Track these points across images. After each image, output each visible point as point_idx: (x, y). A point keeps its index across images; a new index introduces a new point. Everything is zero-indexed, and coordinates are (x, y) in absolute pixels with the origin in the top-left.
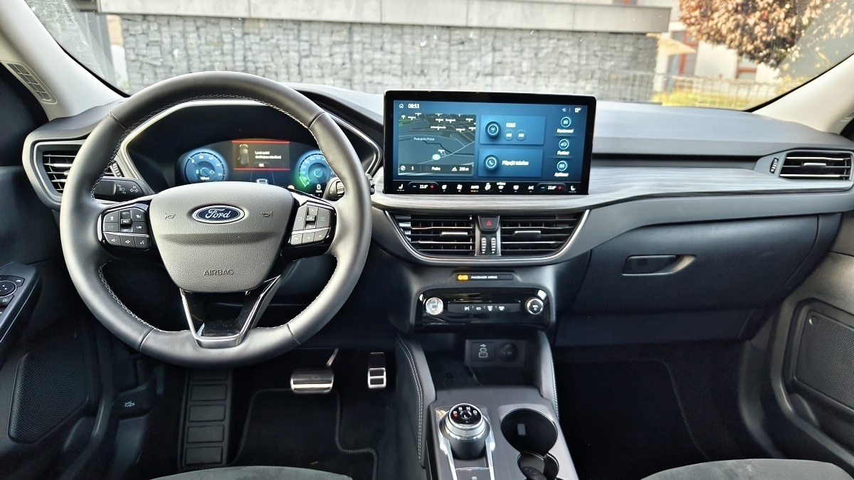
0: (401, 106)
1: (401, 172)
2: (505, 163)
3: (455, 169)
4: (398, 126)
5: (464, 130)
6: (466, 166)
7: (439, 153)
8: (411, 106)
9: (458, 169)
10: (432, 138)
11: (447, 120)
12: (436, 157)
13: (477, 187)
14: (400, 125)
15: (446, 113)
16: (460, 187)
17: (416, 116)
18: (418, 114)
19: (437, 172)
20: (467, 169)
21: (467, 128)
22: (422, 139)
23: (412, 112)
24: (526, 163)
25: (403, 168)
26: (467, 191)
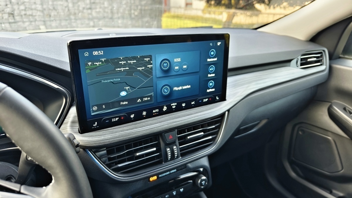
0: (86, 54)
1: (94, 111)
2: (176, 89)
3: (139, 100)
4: (85, 73)
5: (143, 68)
6: (148, 97)
7: (125, 90)
8: (96, 53)
9: (142, 99)
10: (118, 78)
11: (129, 62)
12: (123, 94)
13: (157, 110)
14: (88, 71)
15: (128, 56)
16: (144, 113)
17: (102, 61)
18: (103, 60)
19: (125, 105)
20: (149, 98)
21: (146, 66)
22: (109, 81)
23: (97, 58)
24: (189, 87)
25: (95, 108)
26: (150, 115)
